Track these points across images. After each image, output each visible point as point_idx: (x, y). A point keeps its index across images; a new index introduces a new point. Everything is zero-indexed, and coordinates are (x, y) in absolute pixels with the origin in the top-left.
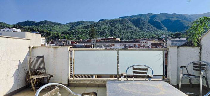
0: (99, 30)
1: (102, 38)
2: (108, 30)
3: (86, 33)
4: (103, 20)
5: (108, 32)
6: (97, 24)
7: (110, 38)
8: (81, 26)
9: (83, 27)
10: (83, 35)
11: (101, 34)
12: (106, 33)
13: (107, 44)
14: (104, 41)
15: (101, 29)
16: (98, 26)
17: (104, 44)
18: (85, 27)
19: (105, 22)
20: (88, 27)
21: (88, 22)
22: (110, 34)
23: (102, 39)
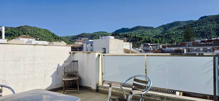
0: (200, 30)
1: (202, 40)
2: (214, 28)
3: (182, 35)
4: (205, 17)
5: (213, 32)
6: (197, 23)
7: (215, 39)
8: (176, 28)
9: (178, 29)
10: (178, 38)
11: (203, 35)
12: (210, 33)
13: (209, 48)
14: (205, 43)
15: (202, 29)
16: (199, 25)
17: (204, 48)
18: (180, 28)
19: (208, 19)
20: (184, 27)
21: (184, 22)
22: (216, 34)
23: (202, 42)
